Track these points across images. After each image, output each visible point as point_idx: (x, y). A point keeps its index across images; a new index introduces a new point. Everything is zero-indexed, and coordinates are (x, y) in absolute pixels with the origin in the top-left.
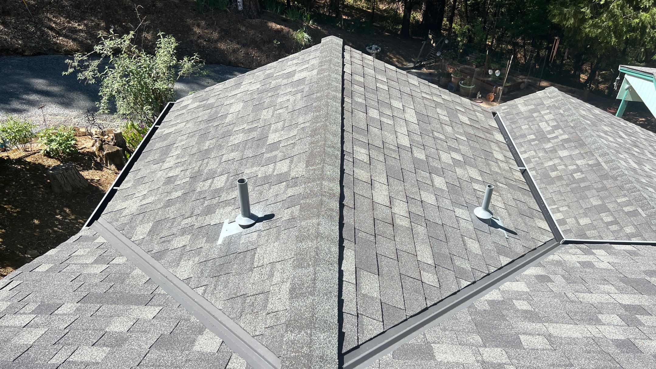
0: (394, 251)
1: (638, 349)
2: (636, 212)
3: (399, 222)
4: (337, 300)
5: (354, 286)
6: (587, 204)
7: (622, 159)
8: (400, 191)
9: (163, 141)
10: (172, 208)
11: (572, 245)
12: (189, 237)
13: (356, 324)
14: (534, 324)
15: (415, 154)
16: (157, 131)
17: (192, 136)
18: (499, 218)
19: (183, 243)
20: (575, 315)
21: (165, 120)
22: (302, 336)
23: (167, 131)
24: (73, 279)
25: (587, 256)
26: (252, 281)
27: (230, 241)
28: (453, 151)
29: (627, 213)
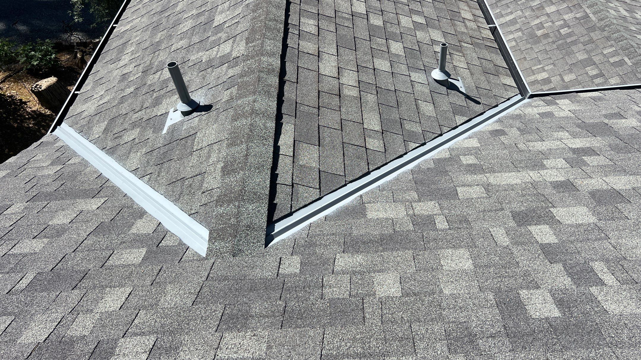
0: (339, 121)
1: (576, 188)
2: (623, 61)
3: (346, 92)
4: (269, 173)
5: (291, 159)
6: (573, 59)
7: (612, 8)
8: (350, 61)
9: (120, 40)
10: (125, 105)
11: (537, 98)
12: (138, 130)
13: (291, 193)
14: (475, 176)
15: (371, 21)
16: (115, 31)
17: (146, 30)
18: (459, 78)
19: (133, 136)
20: (520, 163)
21: (122, 18)
22: (231, 208)
23: (123, 29)
24: (27, 181)
25: (548, 107)
26: (191, 165)
27: (174, 128)
28: (415, 14)
29: (613, 64)
